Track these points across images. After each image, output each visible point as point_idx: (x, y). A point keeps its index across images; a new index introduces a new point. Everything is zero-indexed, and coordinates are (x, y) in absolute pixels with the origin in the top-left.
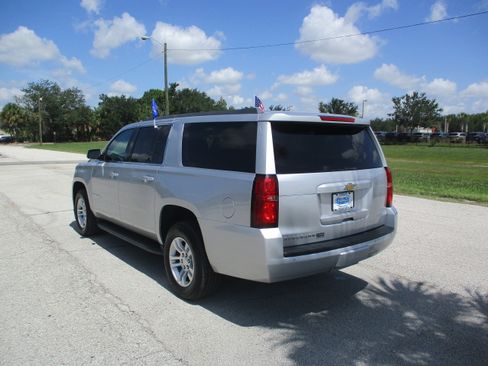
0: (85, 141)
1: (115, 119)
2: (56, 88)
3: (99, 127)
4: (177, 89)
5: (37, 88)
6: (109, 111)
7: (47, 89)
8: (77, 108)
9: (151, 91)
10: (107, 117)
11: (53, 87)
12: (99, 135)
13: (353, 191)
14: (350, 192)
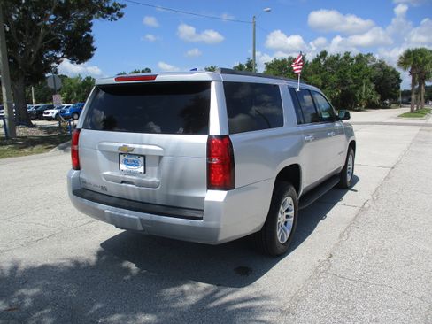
13: (144, 156)
14: (140, 156)
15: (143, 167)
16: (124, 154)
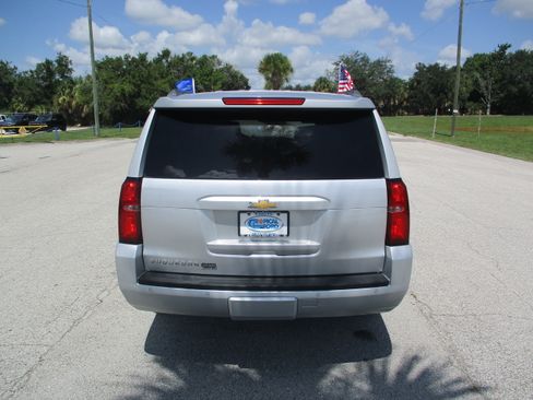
0: (390, 115)
1: (425, 91)
2: (365, 60)
3: (407, 100)
4: (508, 52)
5: (347, 61)
6: (419, 82)
7: (356, 61)
8: (385, 81)
9: (475, 56)
10: (416, 88)
11: (363, 59)
12: (407, 109)
13: (288, 212)
14: (279, 212)
15: (285, 228)
16: (249, 212)
